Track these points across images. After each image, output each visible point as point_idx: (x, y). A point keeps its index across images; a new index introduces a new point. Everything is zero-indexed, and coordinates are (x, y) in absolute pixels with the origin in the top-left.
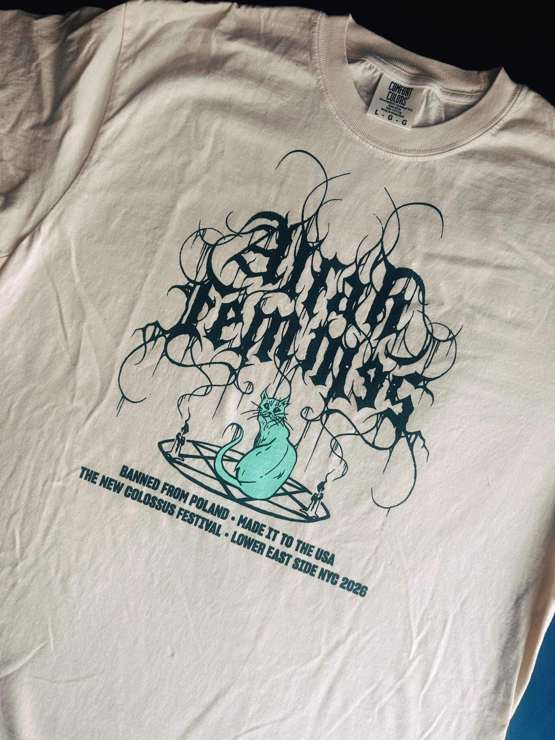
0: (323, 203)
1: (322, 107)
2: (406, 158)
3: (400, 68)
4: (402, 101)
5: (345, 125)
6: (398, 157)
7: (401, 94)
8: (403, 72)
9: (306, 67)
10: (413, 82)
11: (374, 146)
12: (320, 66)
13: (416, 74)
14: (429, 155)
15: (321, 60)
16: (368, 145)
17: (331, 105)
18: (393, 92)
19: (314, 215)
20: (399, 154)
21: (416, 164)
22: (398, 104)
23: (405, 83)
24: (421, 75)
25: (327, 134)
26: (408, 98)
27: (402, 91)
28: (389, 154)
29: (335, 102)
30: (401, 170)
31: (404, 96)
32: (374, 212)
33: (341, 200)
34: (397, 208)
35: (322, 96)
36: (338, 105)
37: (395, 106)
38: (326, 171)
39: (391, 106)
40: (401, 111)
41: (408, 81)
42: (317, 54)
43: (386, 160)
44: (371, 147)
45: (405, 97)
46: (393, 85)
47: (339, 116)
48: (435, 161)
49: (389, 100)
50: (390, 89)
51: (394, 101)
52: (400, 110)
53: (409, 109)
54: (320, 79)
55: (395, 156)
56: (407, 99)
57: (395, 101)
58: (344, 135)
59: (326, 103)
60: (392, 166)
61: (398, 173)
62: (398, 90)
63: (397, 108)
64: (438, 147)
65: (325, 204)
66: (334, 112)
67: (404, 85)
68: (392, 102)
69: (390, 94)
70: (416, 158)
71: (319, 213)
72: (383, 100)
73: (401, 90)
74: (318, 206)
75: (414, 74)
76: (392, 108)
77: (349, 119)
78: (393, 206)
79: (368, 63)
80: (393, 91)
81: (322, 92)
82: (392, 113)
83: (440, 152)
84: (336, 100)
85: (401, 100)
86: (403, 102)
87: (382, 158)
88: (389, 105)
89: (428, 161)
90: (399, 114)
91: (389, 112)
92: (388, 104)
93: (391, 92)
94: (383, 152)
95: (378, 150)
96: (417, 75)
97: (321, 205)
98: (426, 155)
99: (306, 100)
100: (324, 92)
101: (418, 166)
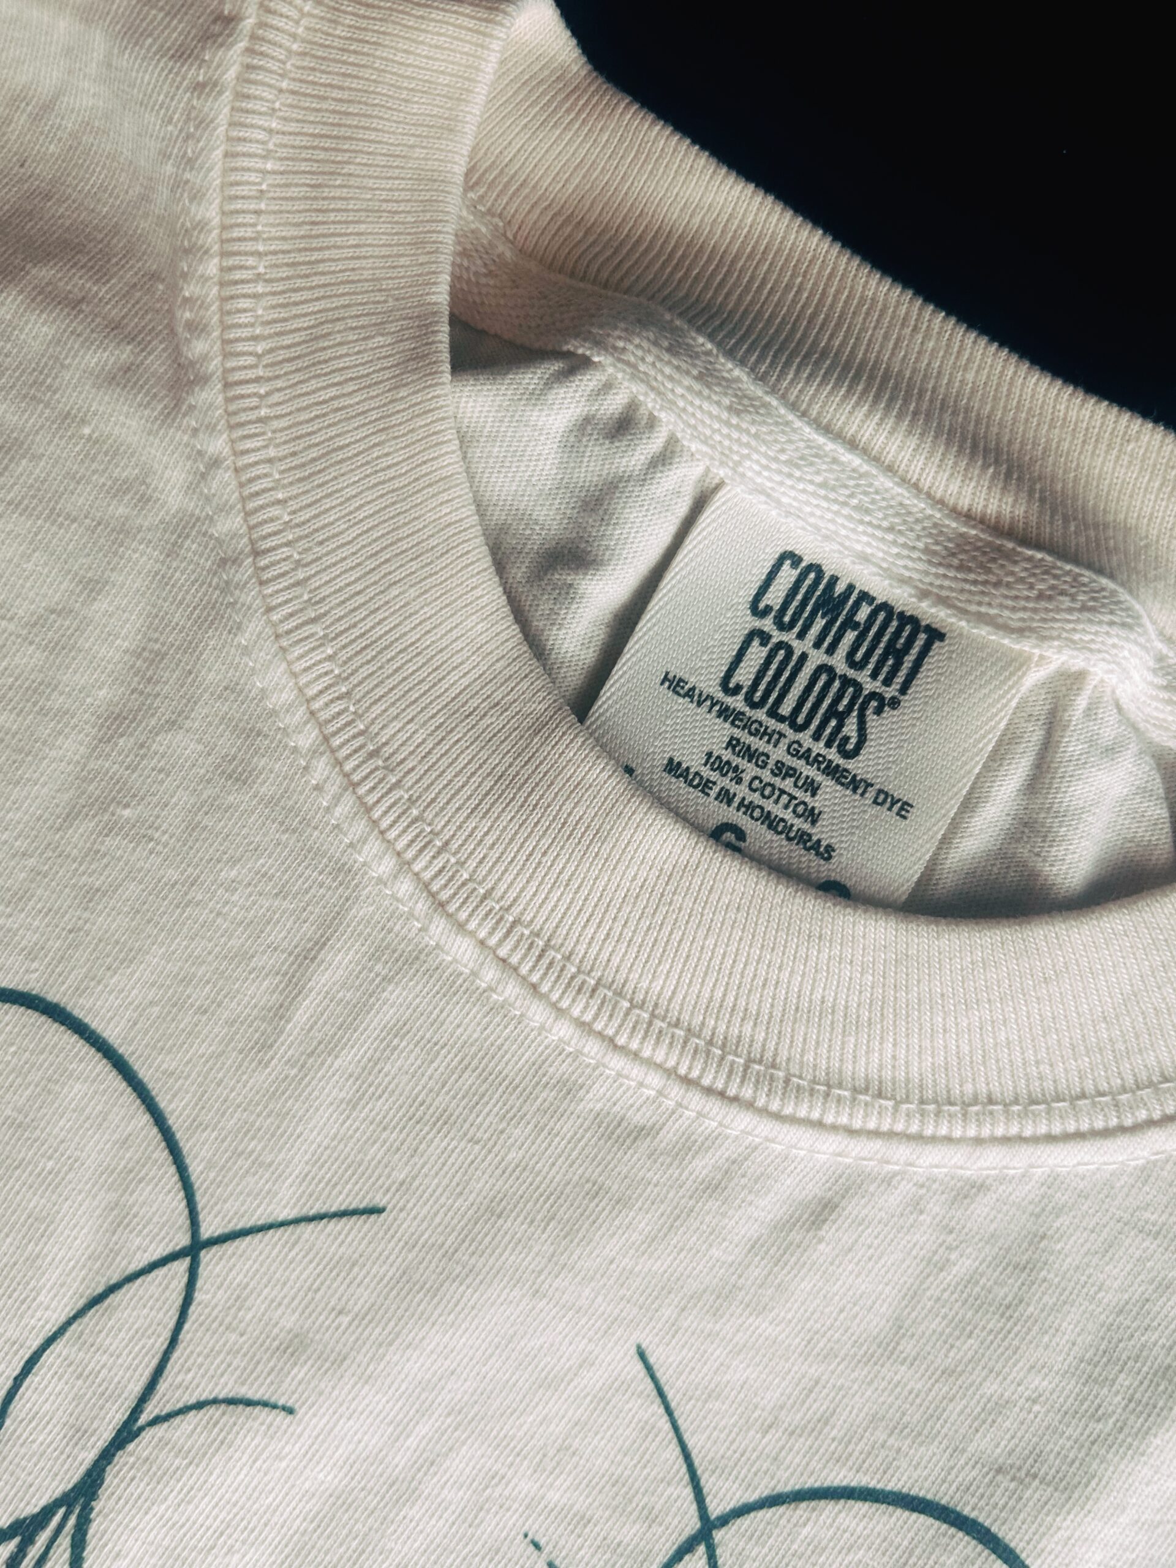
0: (143, 1419)
1: (213, 674)
2: (829, 1145)
3: (865, 452)
4: (842, 718)
5: (373, 847)
6: (765, 1128)
7: (838, 662)
8: (884, 482)
9: (126, 354)
10: (946, 580)
11: (585, 1027)
12: (226, 355)
13: (982, 521)
14: (1006, 1140)
15: (243, 319)
16: (538, 1014)
17: (280, 670)
18: (777, 636)
19: (66, 1500)
20: (775, 1106)
21: (905, 1188)
22: (805, 738)
23: (887, 573)
24: (1025, 542)
25: (231, 887)
26: (894, 703)
27: (850, 636)
28: (695, 1100)
29: (317, 656)
30: (783, 1227)
31: (863, 677)
32: (536, 1528)
33: (290, 1411)
34: (716, 1509)
35: (226, 588)
36: (340, 679)
37: (778, 753)
38: (195, 1169)
39: (750, 754)
40: (816, 803)
41: (915, 567)
42: (212, 267)
43: (668, 1136)
44: (563, 1030)
45: (870, 686)
46: (787, 575)
47: (339, 763)
48: (1053, 1181)
49: (737, 702)
50: (757, 610)
51: (773, 713)
52: (812, 788)
53: (884, 798)
54: (215, 463)
55: (741, 1122)
56: (883, 704)
57: (786, 709)
58: (362, 911)
59: (246, 651)
60: (713, 1188)
61: (754, 1246)
62: (820, 623)
63: (791, 772)
64: (1089, 1087)
65: (160, 1430)
66: (298, 730)
67: (882, 589)
68: (761, 715)
69: (757, 654)
70: (902, 1152)
71: (104, 1493)
72: (689, 694)
73: (850, 623)
74: (106, 1435)
75: (968, 517)
76: (750, 770)
77: (412, 801)
78: (688, 1492)
79: (607, 387)
80: (781, 626)
81: (223, 562)
82: (748, 808)
83: (1099, 1124)
84: (325, 640)
85: (832, 712)
86: (850, 728)
87: (639, 1119)
88: (733, 744)
89: (1002, 1179)
90: (799, 824)
91: (726, 797)
92: (725, 730)
93: (764, 638)
94: (655, 1080)
95: (617, 1063)
96: (996, 527)
97: (126, 1435)
98: (986, 1132)
99: (102, 605)
100: (236, 561)
101: (916, 1206)
